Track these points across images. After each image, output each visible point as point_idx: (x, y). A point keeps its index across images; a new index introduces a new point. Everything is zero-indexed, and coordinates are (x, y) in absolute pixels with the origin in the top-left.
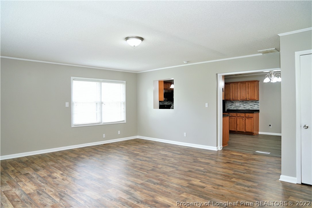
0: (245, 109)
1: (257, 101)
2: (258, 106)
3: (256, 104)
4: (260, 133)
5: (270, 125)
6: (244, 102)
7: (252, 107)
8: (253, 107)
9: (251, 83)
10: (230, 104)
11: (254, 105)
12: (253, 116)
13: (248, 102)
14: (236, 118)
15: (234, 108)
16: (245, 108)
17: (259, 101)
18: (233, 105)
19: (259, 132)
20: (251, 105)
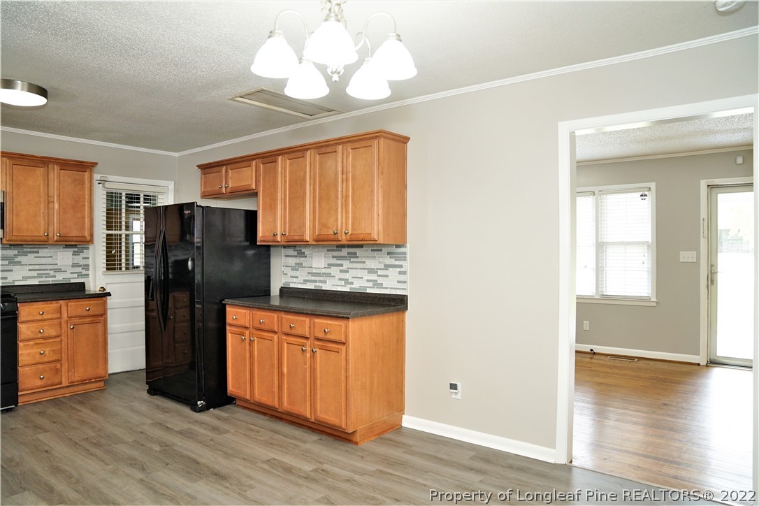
0: (347, 289)
1: (398, 246)
2: (402, 278)
3: (392, 261)
4: (408, 422)
5: (454, 387)
6: (345, 252)
7: (374, 277)
8: (380, 280)
9: (357, 145)
10: (292, 261)
11: (387, 267)
12: (346, 337)
13: (358, 251)
14: (276, 337)
15: (306, 281)
16: (347, 282)
17: (408, 249)
18: (300, 265)
19: (404, 417)
20: (371, 271)
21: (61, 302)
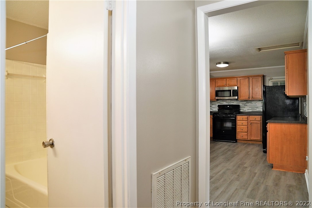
21: (248, 116)
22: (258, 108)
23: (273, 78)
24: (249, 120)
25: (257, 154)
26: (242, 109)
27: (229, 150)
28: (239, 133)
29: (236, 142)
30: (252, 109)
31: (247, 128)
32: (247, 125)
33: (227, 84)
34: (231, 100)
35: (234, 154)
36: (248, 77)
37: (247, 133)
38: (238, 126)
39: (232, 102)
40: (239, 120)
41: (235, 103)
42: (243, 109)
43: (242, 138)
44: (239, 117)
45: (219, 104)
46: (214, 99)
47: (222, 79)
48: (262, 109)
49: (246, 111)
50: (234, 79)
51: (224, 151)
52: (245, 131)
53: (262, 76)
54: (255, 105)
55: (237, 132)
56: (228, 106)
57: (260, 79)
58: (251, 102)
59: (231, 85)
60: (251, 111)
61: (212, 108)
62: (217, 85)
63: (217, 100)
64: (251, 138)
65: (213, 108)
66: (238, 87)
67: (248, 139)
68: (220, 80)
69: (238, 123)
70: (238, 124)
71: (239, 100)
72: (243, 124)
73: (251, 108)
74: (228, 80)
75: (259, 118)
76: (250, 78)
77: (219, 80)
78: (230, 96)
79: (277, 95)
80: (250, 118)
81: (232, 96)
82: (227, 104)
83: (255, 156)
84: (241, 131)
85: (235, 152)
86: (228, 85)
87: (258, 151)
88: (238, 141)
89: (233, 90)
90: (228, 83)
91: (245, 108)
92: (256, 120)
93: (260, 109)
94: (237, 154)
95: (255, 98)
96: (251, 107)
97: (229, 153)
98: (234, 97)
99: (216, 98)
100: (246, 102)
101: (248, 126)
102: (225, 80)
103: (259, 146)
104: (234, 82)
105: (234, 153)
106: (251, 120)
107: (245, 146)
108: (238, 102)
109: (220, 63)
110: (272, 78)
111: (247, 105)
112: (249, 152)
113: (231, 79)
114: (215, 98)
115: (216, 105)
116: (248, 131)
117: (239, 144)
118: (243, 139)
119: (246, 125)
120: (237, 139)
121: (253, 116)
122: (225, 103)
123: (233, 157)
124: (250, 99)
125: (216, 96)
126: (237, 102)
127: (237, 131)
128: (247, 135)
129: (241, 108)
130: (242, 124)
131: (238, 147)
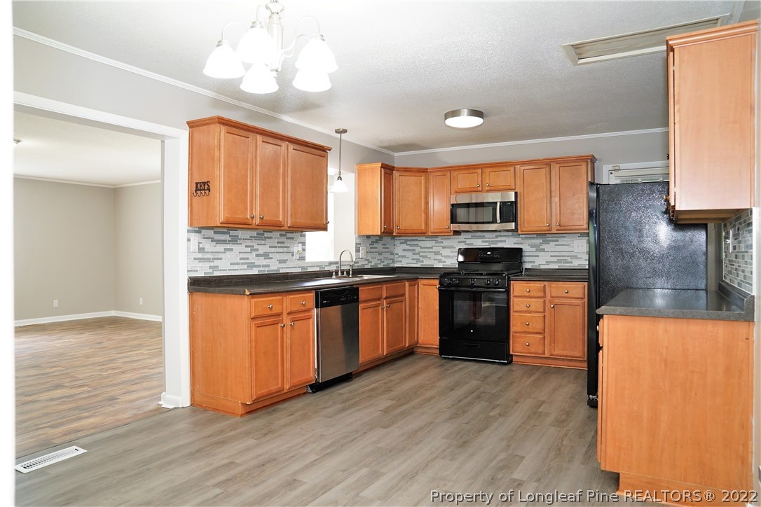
22: (576, 257)
23: (622, 166)
24: (548, 295)
25: (568, 414)
26: (529, 262)
27: (479, 397)
28: (518, 335)
29: (510, 362)
30: (559, 261)
31: (542, 319)
32: (541, 310)
33: (484, 183)
34: (498, 234)
35: (492, 414)
36: (547, 163)
37: (541, 336)
38: (516, 314)
39: (499, 239)
40: (518, 294)
41: (509, 243)
42: (534, 262)
43: (526, 351)
44: (518, 287)
45: (463, 246)
46: (446, 230)
47: (471, 171)
48: (587, 262)
49: (542, 267)
50: (505, 169)
51: (460, 401)
52: (536, 331)
53: (589, 161)
54: (566, 248)
55: (511, 333)
56: (489, 253)
57: (583, 168)
58: (558, 241)
59: (497, 188)
60: (556, 266)
61: (443, 259)
62: (454, 187)
63: (457, 233)
64: (555, 353)
65: (445, 257)
66: (516, 193)
67: (545, 356)
68: (464, 172)
69: (517, 304)
70: (516, 308)
71: (519, 232)
72: (531, 309)
73: (555, 259)
74: (487, 171)
75: (578, 290)
76: (552, 165)
77: (461, 172)
78: (494, 221)
79: (633, 214)
80: (553, 290)
81: (498, 220)
82: (486, 245)
83: (559, 423)
84: (526, 329)
85: (498, 403)
86: (487, 188)
87: (572, 397)
88: (514, 359)
89: (503, 204)
90: (487, 181)
91: (538, 257)
92: (570, 295)
93: (582, 262)
94: (500, 415)
95: (568, 228)
96: (557, 254)
97: (477, 408)
98: (503, 224)
99: (454, 227)
100: (541, 241)
101: (546, 314)
102: (480, 171)
103: (576, 378)
104: (504, 178)
105: (493, 408)
106: (553, 295)
107: (533, 378)
108: (519, 240)
109: (454, 113)
110: (617, 168)
111: (543, 250)
112: (544, 402)
113: (497, 169)
114: (449, 228)
115: (454, 250)
116: (546, 330)
117: (516, 371)
118: (530, 353)
119: (539, 312)
120: (511, 353)
121: (561, 284)
122: (478, 243)
123: (484, 430)
124: (554, 231)
125: (452, 222)
126: (515, 240)
127: (513, 329)
128: (542, 341)
129: (525, 259)
130: (526, 309)
131: (511, 384)
